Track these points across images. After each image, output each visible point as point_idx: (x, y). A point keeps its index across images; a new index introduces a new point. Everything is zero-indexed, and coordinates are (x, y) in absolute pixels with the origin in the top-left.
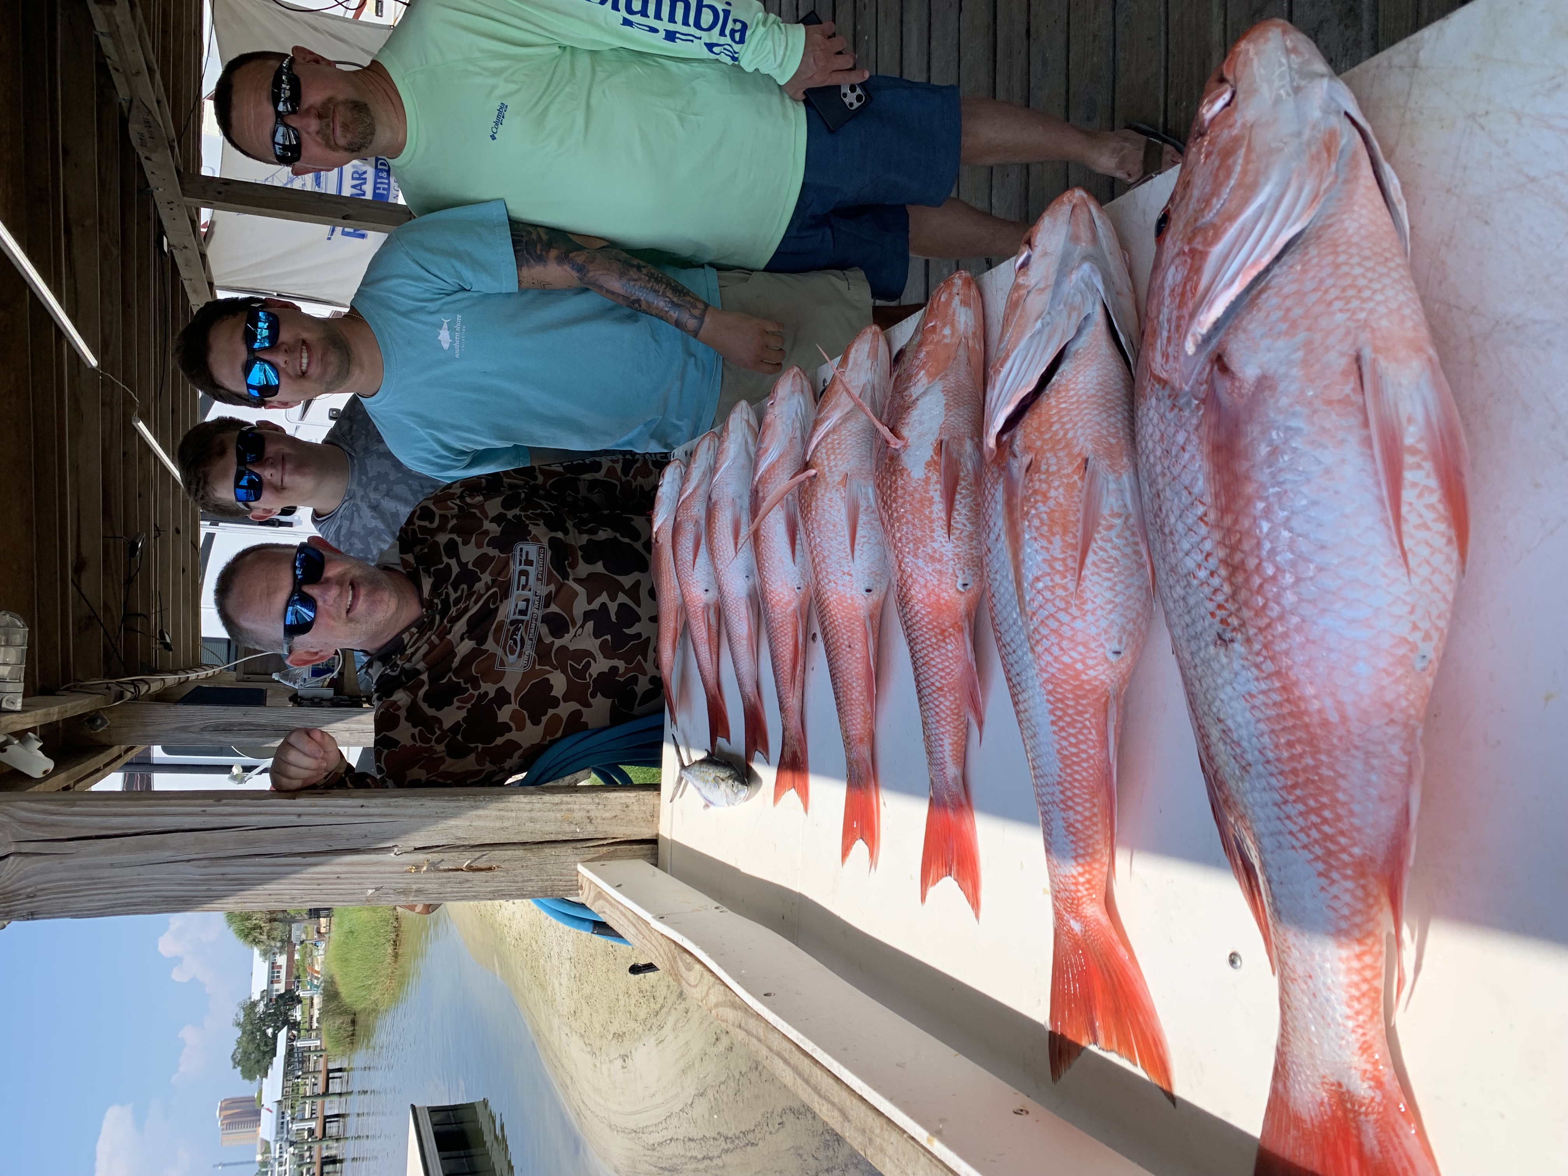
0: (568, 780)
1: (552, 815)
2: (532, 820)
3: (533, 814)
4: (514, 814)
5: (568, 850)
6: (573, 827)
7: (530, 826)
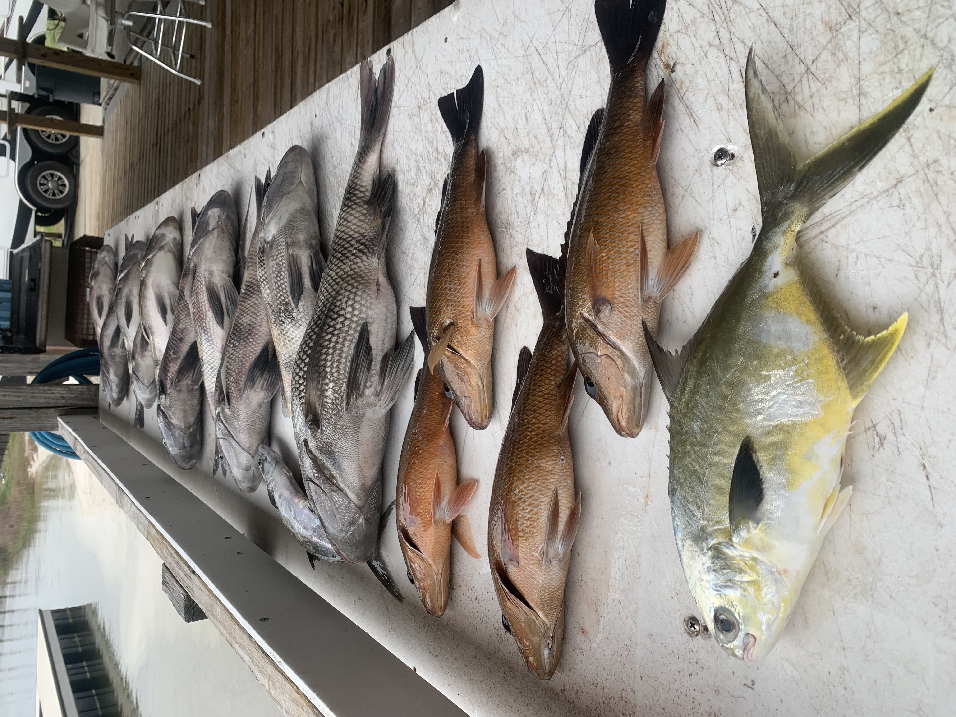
0: (57, 381)
1: (43, 395)
2: (33, 397)
3: (33, 395)
4: (24, 394)
5: (52, 410)
6: (54, 401)
7: (33, 400)
